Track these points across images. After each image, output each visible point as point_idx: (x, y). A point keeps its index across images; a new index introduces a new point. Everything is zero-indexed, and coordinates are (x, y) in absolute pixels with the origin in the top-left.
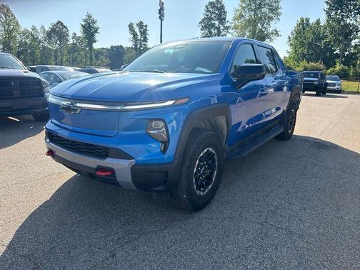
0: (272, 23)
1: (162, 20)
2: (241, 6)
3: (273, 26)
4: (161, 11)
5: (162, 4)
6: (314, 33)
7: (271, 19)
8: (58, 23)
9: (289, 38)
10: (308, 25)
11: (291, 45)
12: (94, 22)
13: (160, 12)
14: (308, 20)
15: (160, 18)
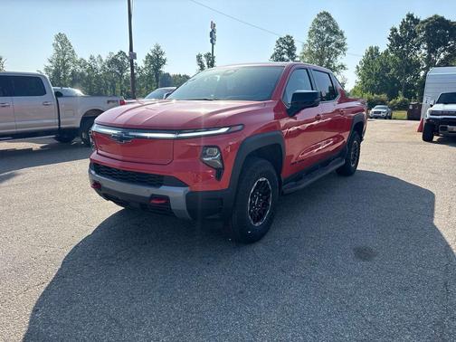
0: (339, 57)
1: (213, 44)
2: (309, 42)
3: (339, 60)
4: (212, 34)
5: (213, 26)
6: (381, 64)
7: (337, 54)
8: (119, 53)
9: (358, 67)
10: (377, 54)
11: (360, 74)
12: (162, 53)
13: (211, 36)
14: (377, 49)
15: (211, 41)
